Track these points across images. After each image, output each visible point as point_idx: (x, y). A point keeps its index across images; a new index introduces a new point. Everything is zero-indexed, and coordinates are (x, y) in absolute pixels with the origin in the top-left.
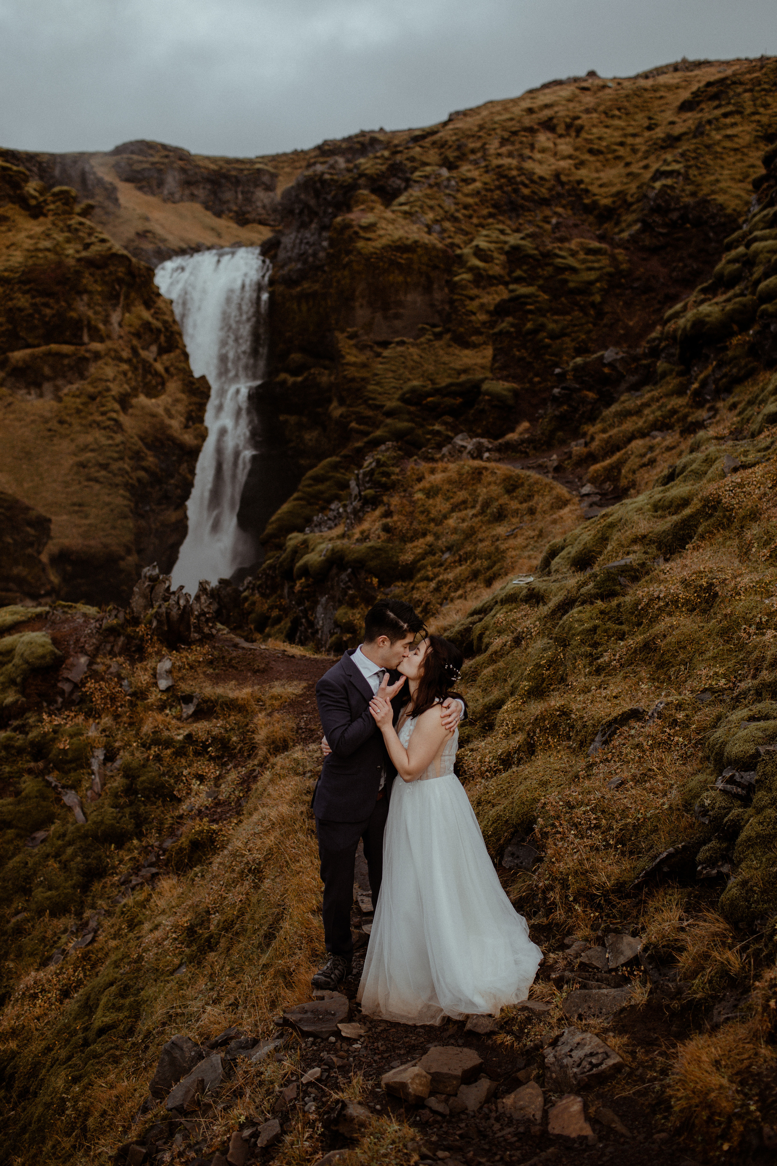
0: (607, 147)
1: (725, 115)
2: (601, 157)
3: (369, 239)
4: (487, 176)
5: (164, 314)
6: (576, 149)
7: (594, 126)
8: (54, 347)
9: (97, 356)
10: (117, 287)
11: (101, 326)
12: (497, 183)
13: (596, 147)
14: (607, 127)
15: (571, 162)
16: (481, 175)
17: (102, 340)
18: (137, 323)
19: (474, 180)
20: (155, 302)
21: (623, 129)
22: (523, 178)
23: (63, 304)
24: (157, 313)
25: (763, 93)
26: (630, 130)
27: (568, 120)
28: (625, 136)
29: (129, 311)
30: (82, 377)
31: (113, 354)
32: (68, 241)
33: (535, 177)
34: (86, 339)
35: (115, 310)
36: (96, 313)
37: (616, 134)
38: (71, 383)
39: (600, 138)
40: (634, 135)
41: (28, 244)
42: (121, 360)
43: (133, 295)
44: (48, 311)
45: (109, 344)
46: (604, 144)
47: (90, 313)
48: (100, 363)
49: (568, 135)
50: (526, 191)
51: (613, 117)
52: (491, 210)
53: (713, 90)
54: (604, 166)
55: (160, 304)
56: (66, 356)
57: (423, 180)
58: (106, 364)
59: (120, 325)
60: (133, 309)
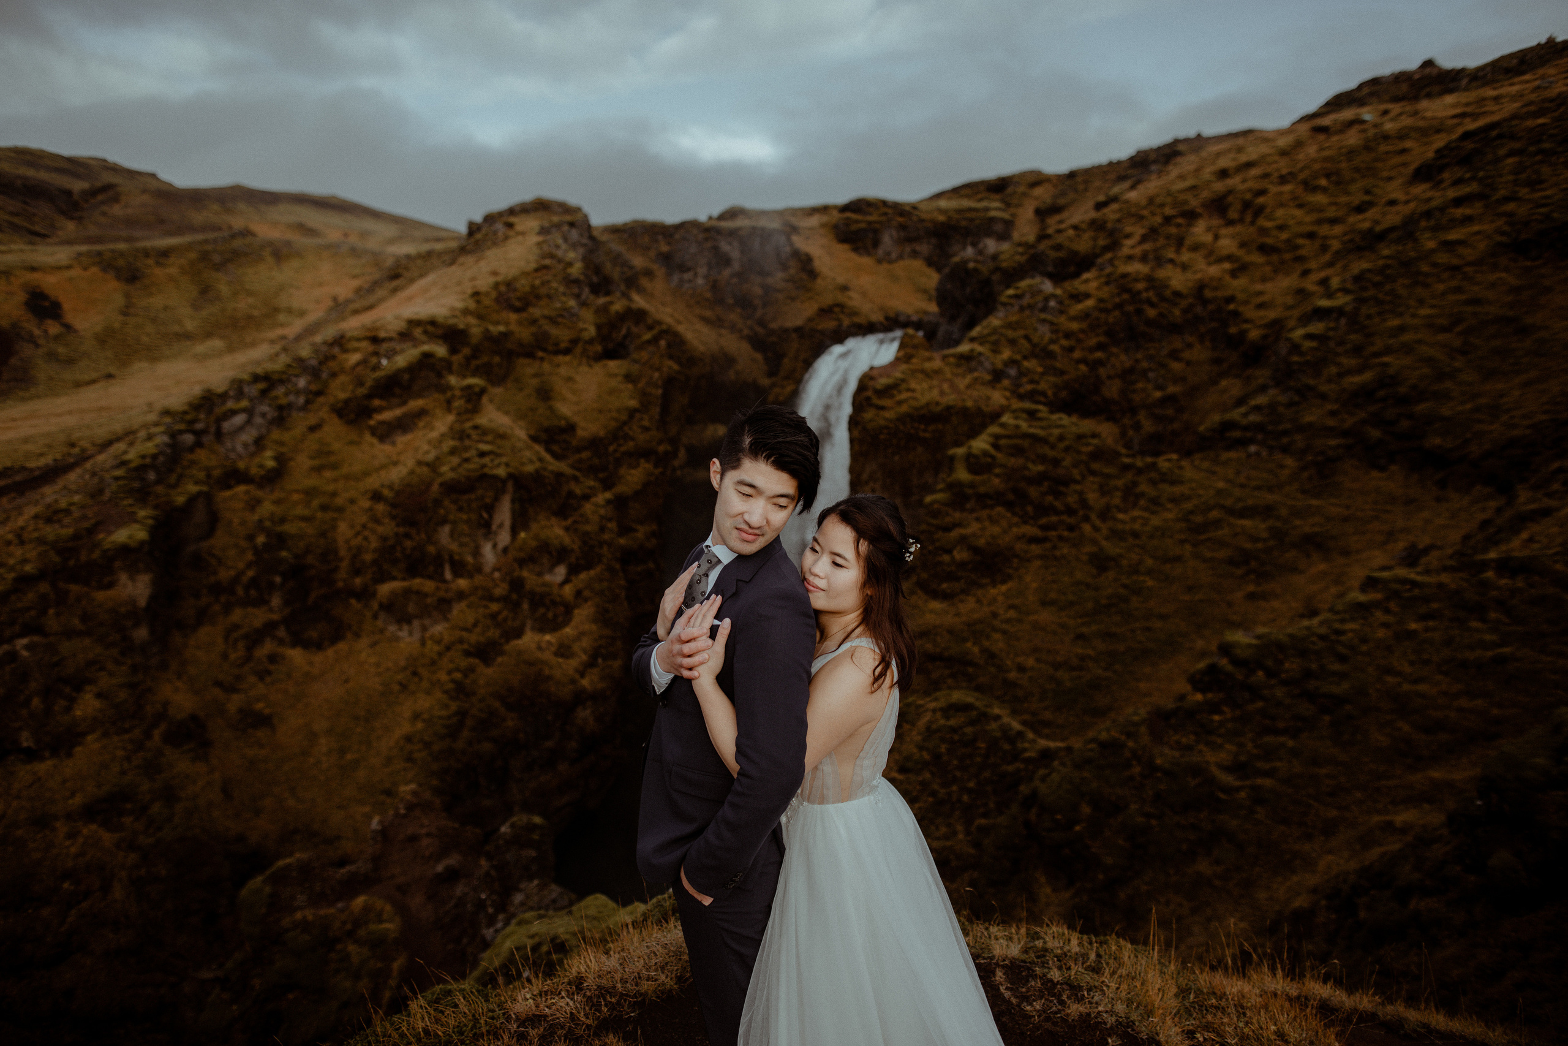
0: (1288, 241)
1: (1458, 202)
2: (1275, 258)
3: (882, 408)
4: (1106, 289)
6: (1243, 245)
7: (1282, 205)
9: (461, 595)
11: (470, 559)
12: (1117, 300)
13: (1269, 241)
14: (1300, 206)
15: (1227, 266)
16: (1098, 288)
17: (468, 576)
19: (1087, 296)
21: (1321, 210)
22: (1151, 294)
23: (423, 536)
25: (1539, 158)
26: (1331, 213)
27: (1248, 196)
28: (1320, 222)
31: (481, 592)
33: (1168, 293)
34: (448, 575)
36: (461, 545)
37: (1308, 219)
38: (434, 624)
39: (1281, 228)
40: (1334, 221)
42: (492, 599)
45: (478, 580)
46: (1284, 236)
47: (454, 547)
48: (464, 604)
49: (1241, 220)
50: (1151, 313)
51: (1315, 189)
52: (1102, 339)
53: (1469, 145)
54: (1276, 271)
56: (428, 593)
57: (1013, 301)
60: (535, 525)
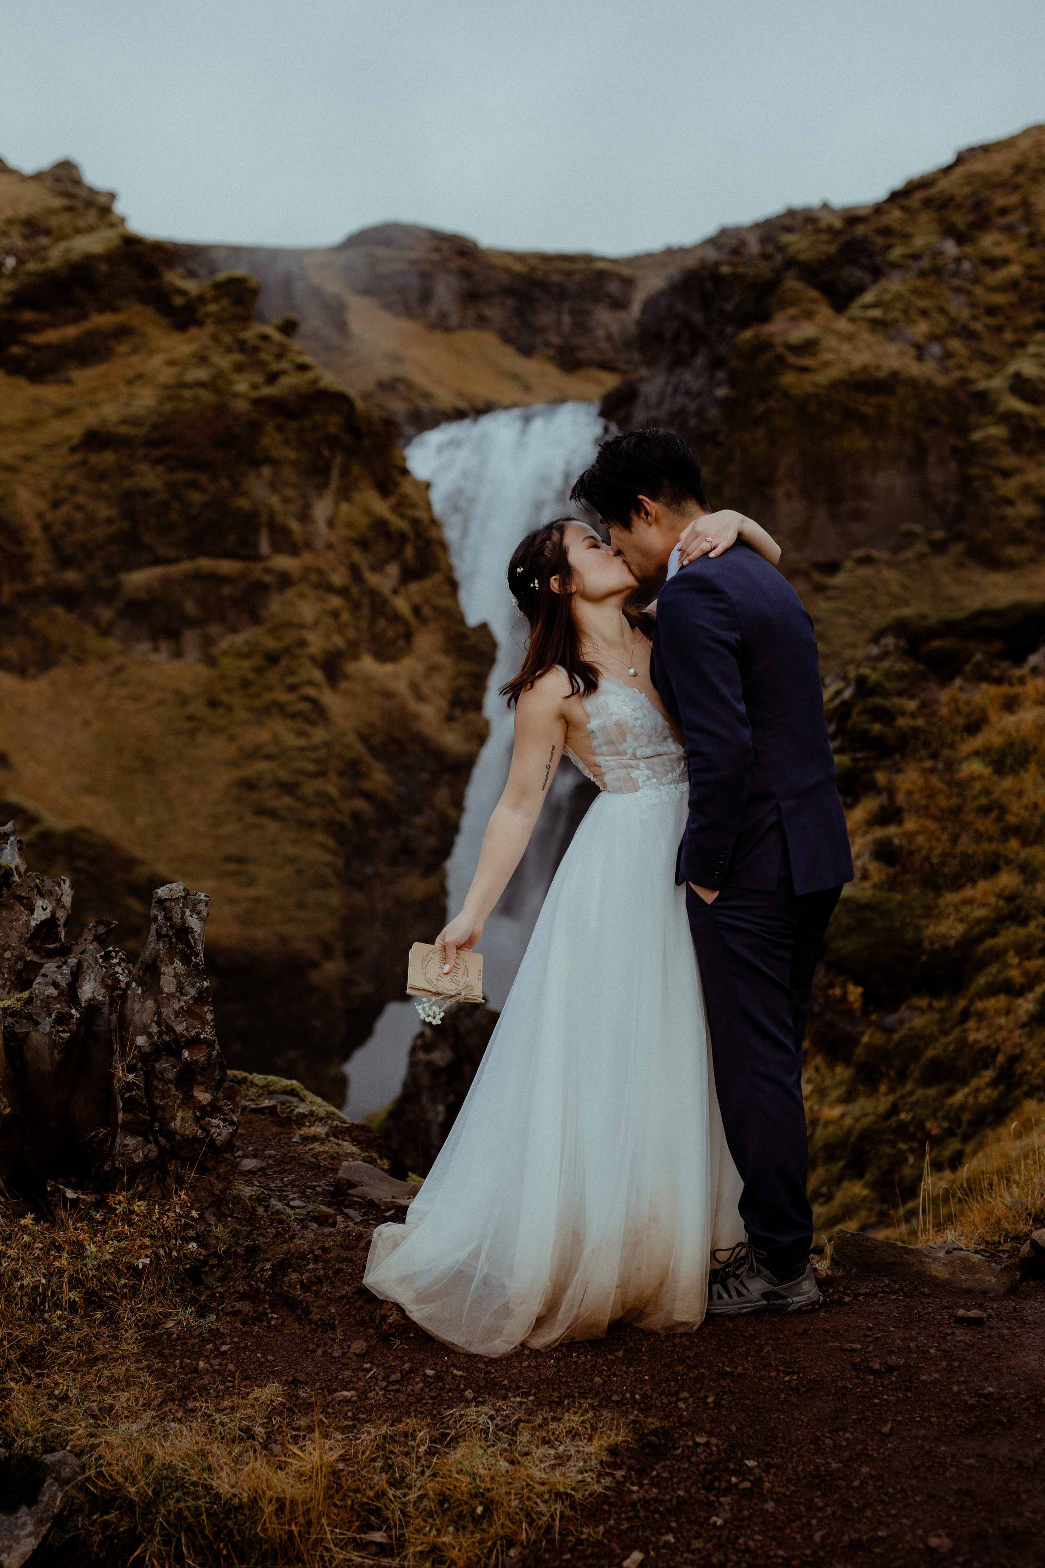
3: (804, 370)
4: (1031, 252)
5: (413, 505)
8: (205, 563)
9: (285, 581)
10: (326, 453)
11: (294, 525)
16: (1020, 252)
17: (294, 551)
18: (362, 521)
19: (1007, 261)
20: (397, 485)
23: (225, 483)
24: (402, 505)
29: (348, 499)
30: (255, 619)
31: (314, 577)
32: (239, 368)
34: (265, 547)
35: (320, 496)
36: (286, 500)
38: (234, 630)
41: (167, 375)
42: (329, 588)
43: (356, 469)
44: (196, 497)
45: (307, 558)
47: (275, 501)
48: (290, 594)
55: (407, 488)
56: (227, 580)
57: (909, 262)
58: (302, 596)
59: (331, 523)
60: (356, 496)
